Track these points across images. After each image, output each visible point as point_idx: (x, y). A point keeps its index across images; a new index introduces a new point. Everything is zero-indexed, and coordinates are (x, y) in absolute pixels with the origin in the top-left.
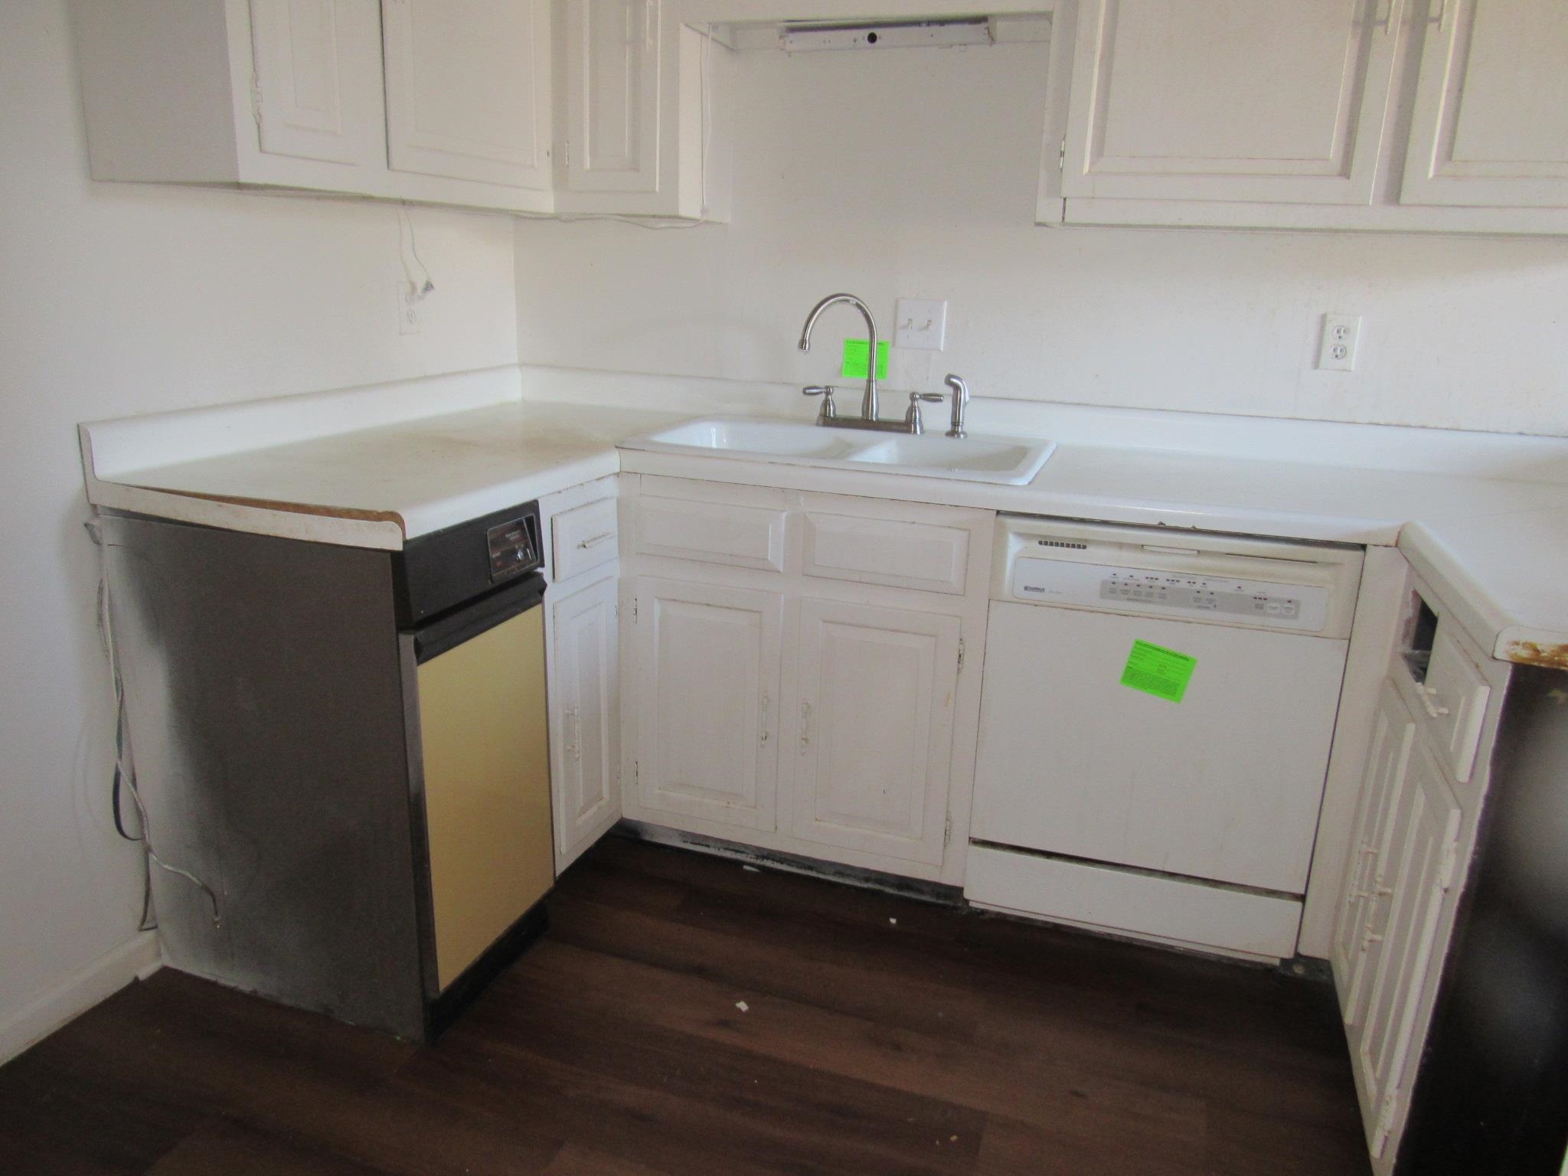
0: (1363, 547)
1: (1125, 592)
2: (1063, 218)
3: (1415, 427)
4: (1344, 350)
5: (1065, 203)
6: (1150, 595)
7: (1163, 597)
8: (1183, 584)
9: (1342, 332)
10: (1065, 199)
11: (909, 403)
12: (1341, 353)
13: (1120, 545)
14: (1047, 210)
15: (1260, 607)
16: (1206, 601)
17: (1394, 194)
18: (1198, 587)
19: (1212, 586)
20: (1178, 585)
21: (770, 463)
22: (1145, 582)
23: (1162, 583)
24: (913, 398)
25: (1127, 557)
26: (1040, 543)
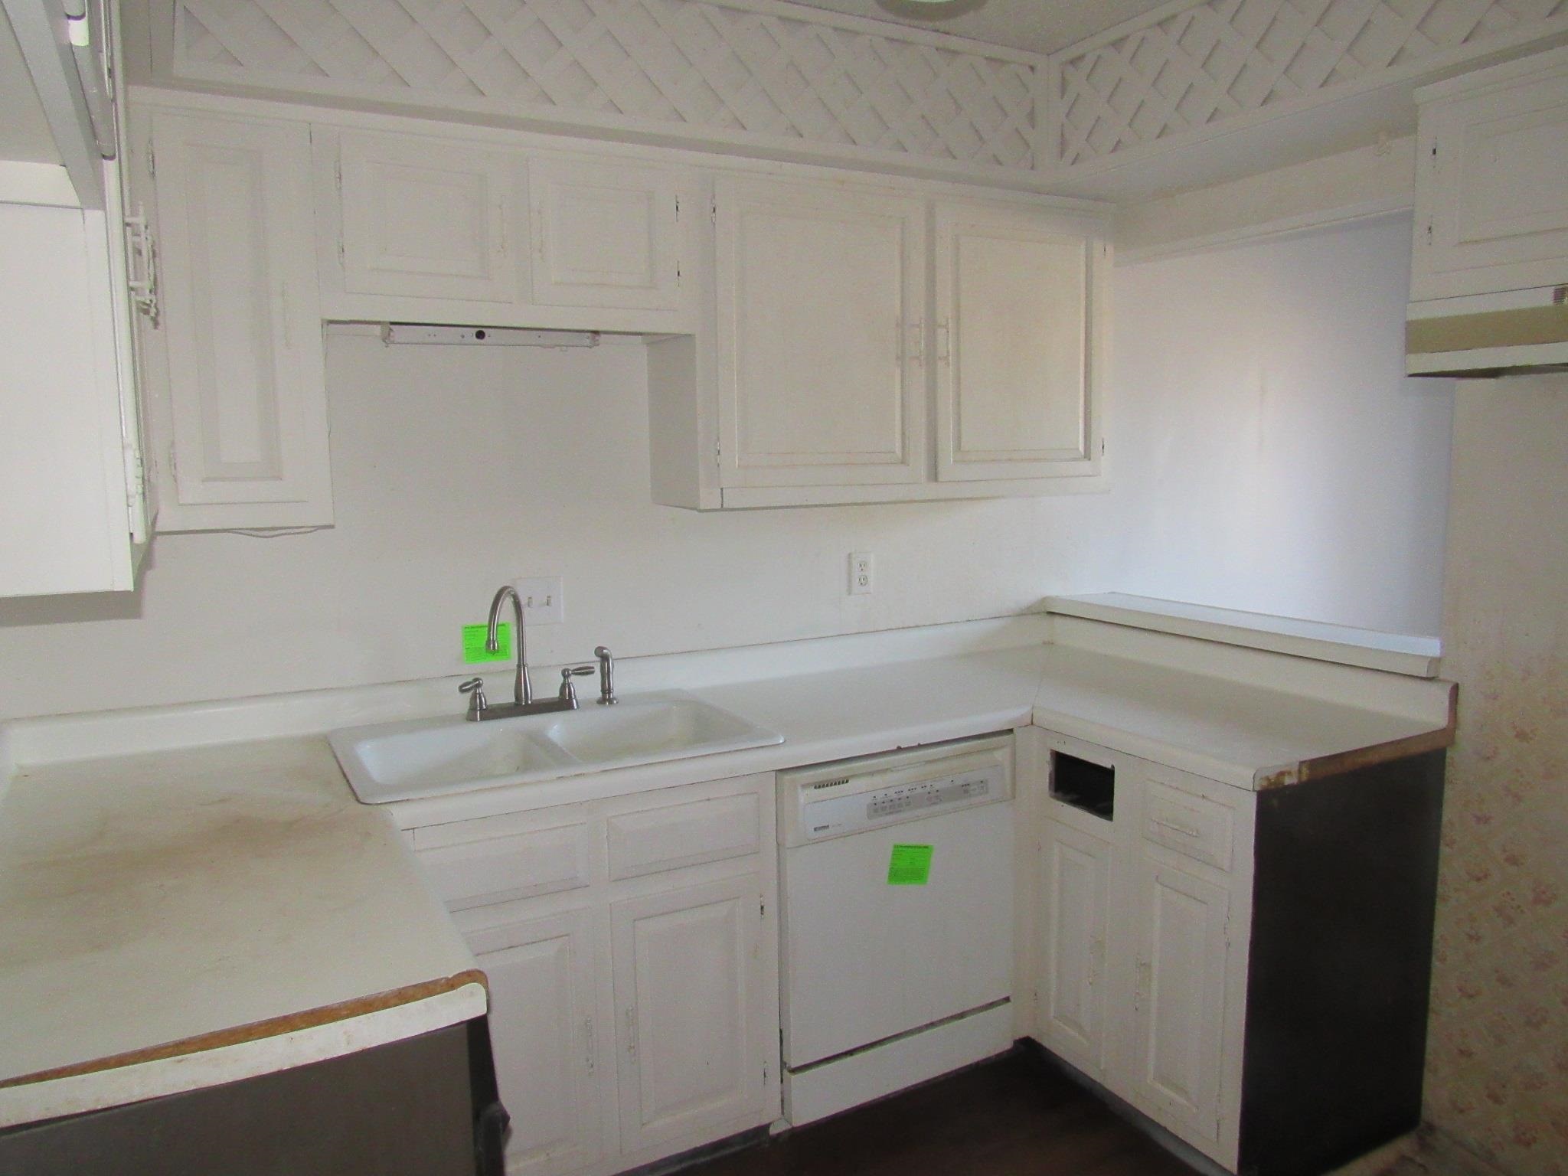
0: (1011, 731)
1: (884, 809)
2: (722, 505)
3: (913, 627)
4: (865, 578)
5: (722, 494)
6: (900, 805)
7: (908, 804)
8: (919, 790)
9: (863, 566)
10: (722, 489)
11: (562, 679)
12: (863, 582)
13: (872, 774)
14: (708, 498)
15: (966, 792)
16: (935, 798)
17: (934, 475)
18: (928, 789)
19: (938, 786)
20: (916, 792)
21: (559, 778)
22: (895, 796)
23: (906, 793)
24: (566, 674)
25: (878, 780)
26: (815, 788)
